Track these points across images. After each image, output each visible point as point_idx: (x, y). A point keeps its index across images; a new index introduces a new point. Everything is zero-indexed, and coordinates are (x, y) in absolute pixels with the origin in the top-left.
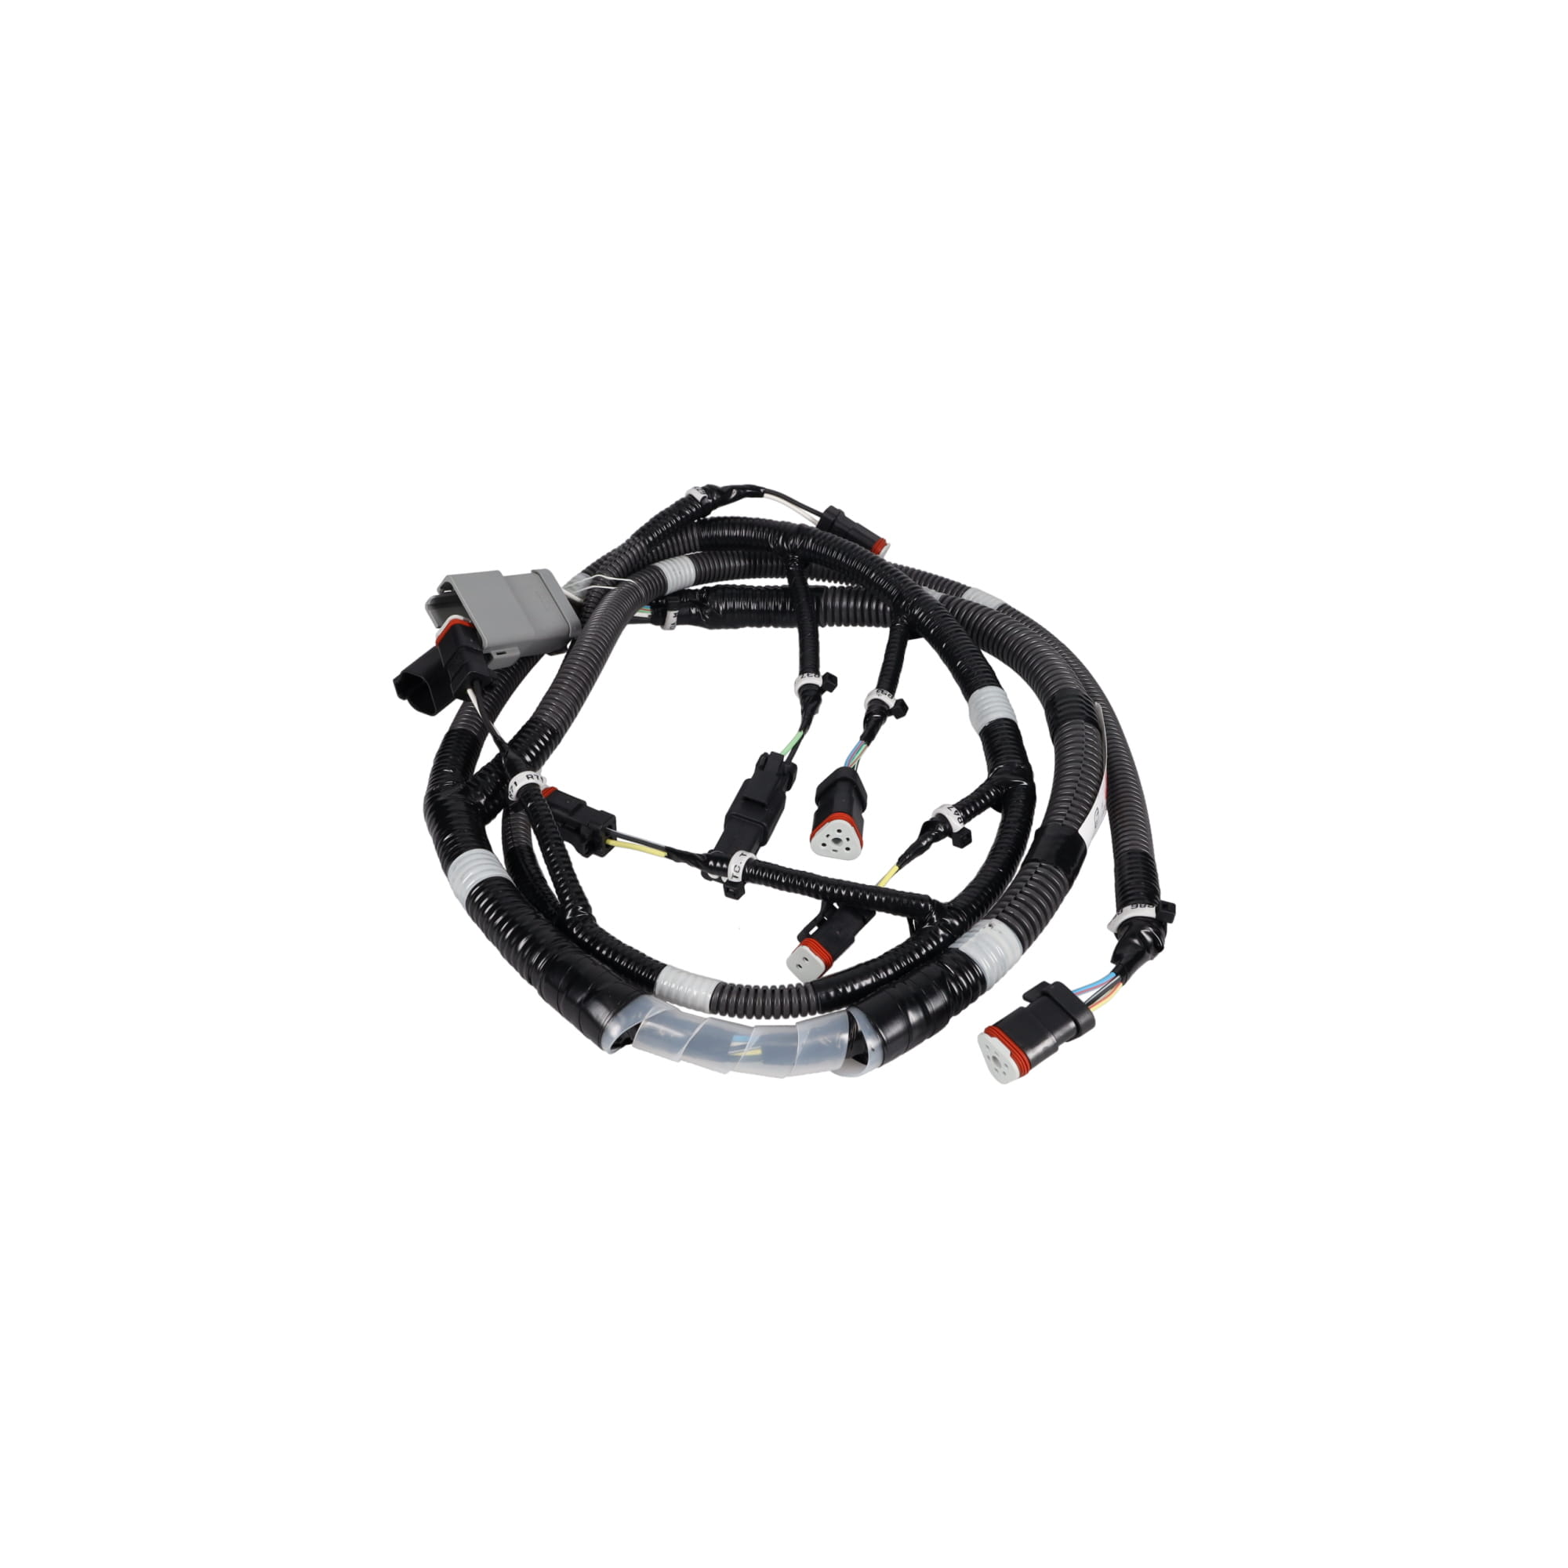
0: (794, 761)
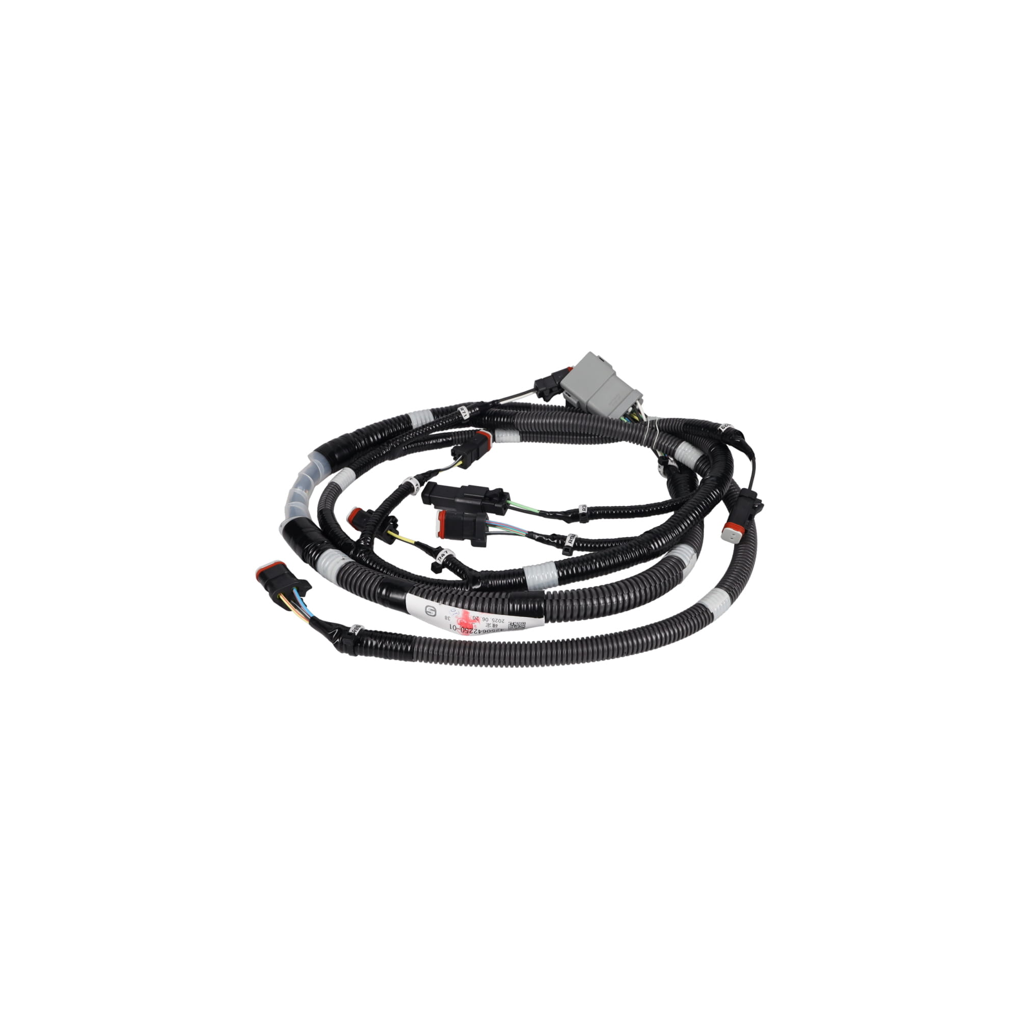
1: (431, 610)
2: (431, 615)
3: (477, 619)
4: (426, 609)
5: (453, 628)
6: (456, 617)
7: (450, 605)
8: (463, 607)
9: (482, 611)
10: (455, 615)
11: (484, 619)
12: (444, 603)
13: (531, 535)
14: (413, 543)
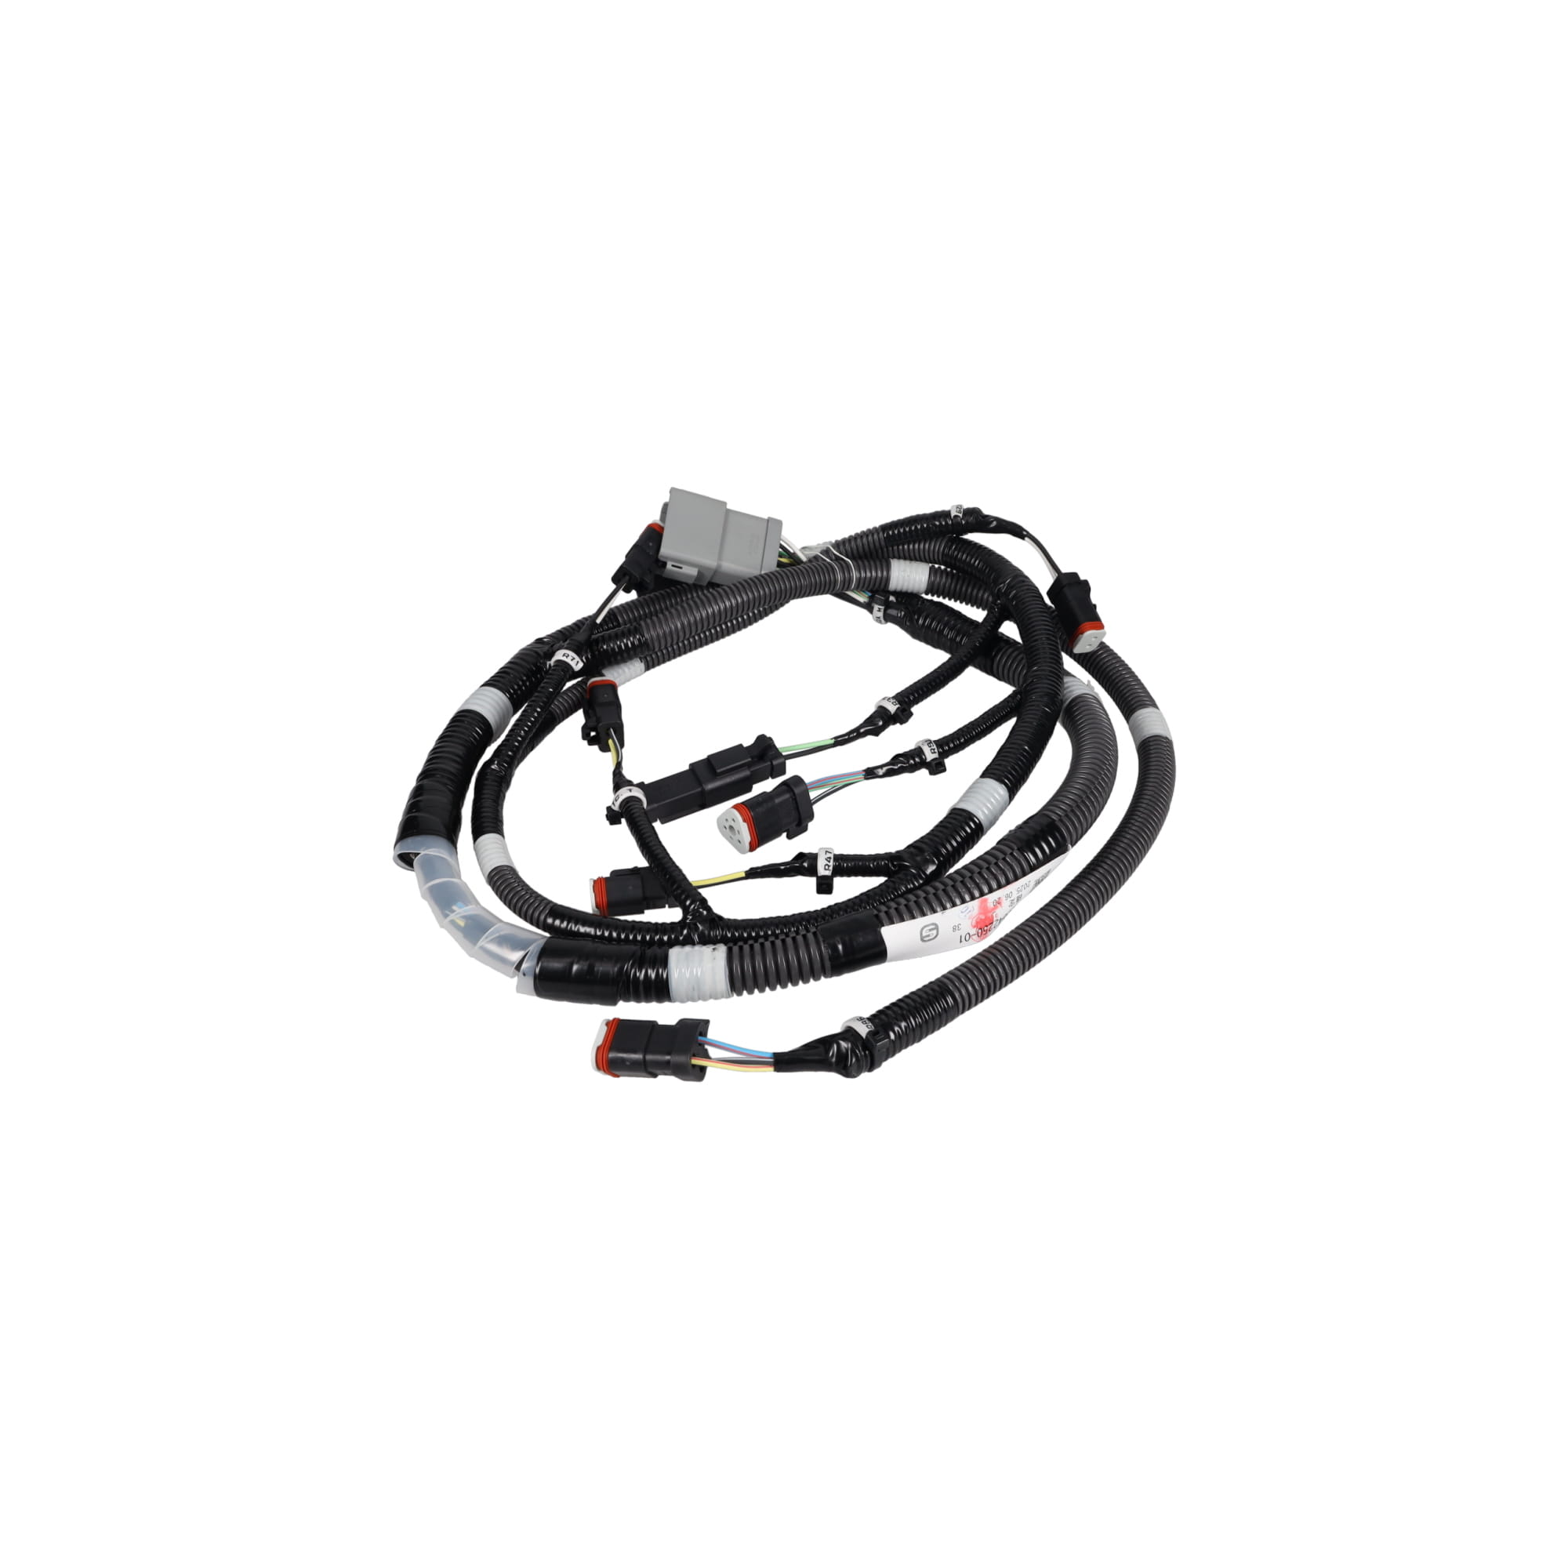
0: (789, 763)
1: (930, 930)
2: (931, 940)
3: (999, 902)
4: (921, 934)
5: (965, 939)
6: (969, 918)
7: (954, 905)
8: (973, 898)
9: (1000, 887)
10: (968, 916)
11: (1008, 896)
12: (944, 908)
13: (870, 773)
14: (743, 875)
